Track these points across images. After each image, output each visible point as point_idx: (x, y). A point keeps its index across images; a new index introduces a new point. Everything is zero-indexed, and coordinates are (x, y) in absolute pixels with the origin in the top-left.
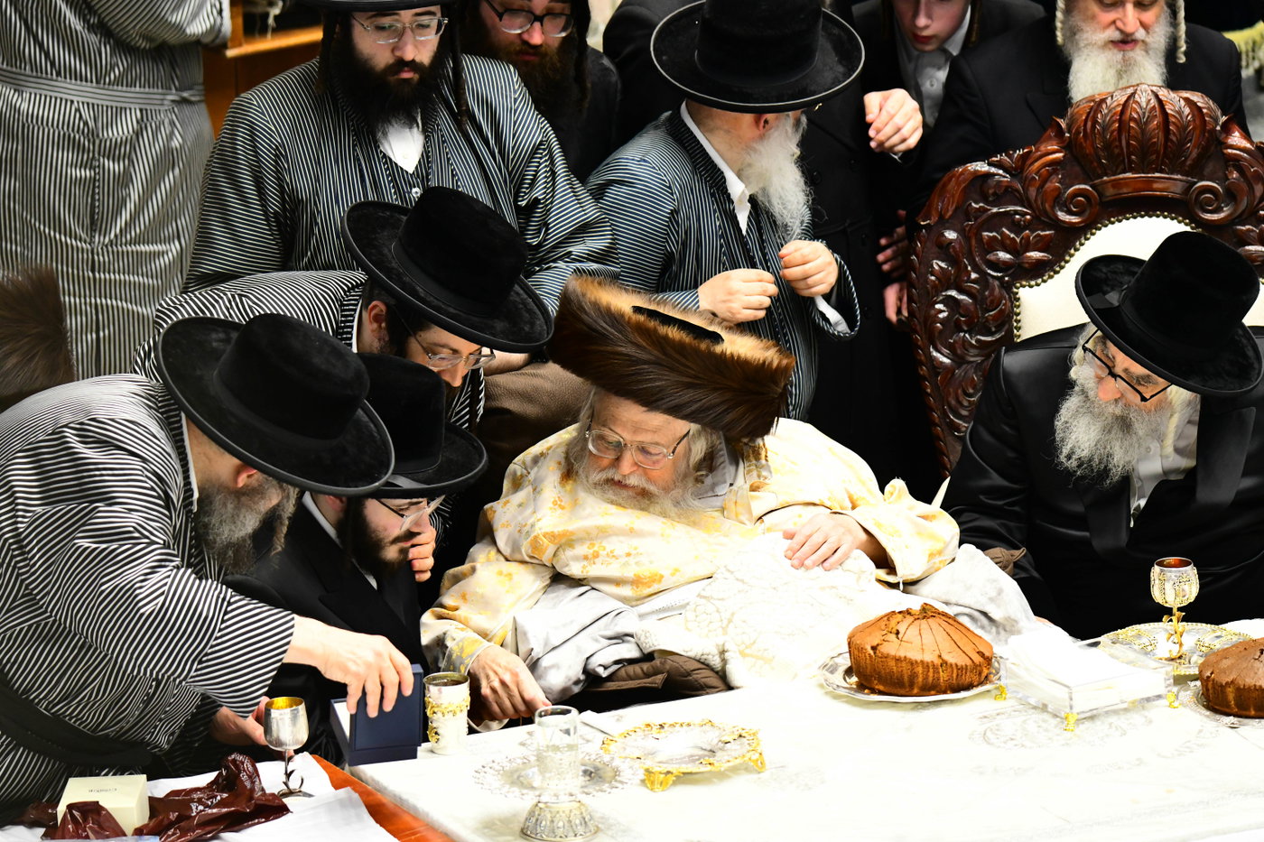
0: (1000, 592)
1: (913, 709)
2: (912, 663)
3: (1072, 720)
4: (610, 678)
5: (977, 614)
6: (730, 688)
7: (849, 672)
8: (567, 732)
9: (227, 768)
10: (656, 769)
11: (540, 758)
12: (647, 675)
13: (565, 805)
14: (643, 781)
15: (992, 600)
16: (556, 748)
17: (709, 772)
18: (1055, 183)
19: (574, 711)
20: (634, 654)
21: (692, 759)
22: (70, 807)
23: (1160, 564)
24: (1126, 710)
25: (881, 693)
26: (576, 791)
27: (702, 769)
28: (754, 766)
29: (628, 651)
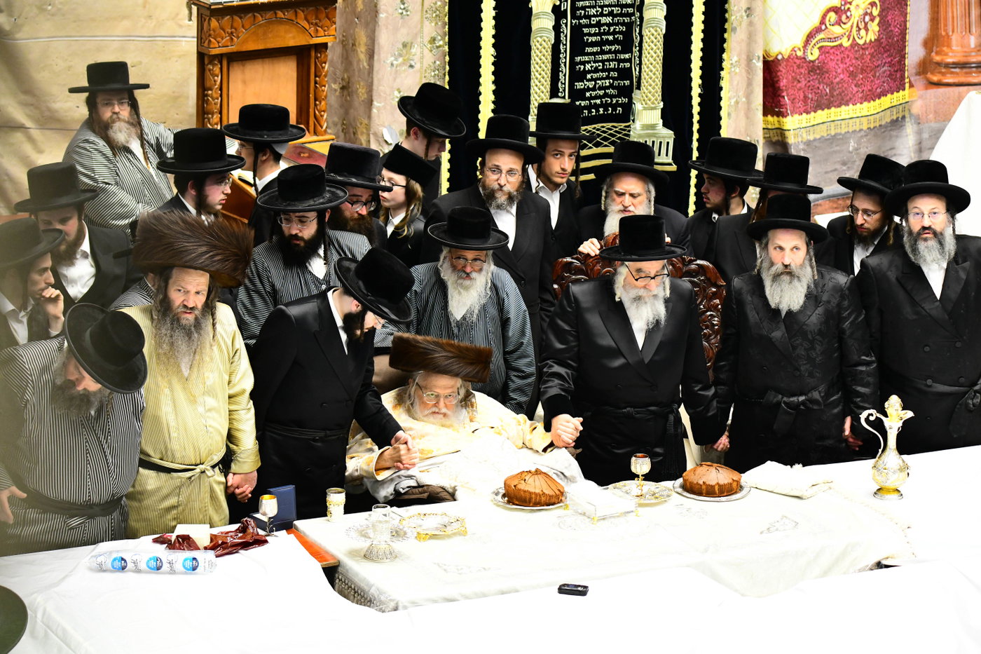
0: (570, 465)
1: (530, 512)
2: (530, 493)
3: (596, 519)
4: (405, 493)
5: (559, 474)
6: (455, 500)
7: (504, 496)
8: (385, 515)
9: (243, 523)
10: (422, 533)
11: (373, 526)
12: (421, 493)
13: (383, 546)
14: (416, 537)
15: (566, 468)
16: (380, 522)
17: (444, 535)
18: (598, 267)
19: (389, 507)
20: (415, 484)
21: (437, 529)
22: (178, 537)
23: (636, 456)
24: (618, 516)
25: (517, 505)
26: (388, 540)
27: (441, 533)
28: (463, 533)
29: (413, 483)
